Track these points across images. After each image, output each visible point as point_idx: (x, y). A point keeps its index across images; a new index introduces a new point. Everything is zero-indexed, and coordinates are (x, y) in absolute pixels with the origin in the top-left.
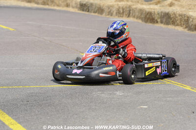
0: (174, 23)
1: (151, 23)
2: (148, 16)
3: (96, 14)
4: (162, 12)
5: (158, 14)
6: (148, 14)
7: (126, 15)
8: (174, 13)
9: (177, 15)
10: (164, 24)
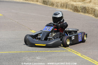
0: (88, 12)
1: (77, 12)
2: (75, 8)
3: (51, 6)
4: (82, 7)
5: (80, 7)
6: (75, 7)
7: (65, 7)
8: (88, 7)
9: (90, 9)
10: (83, 13)
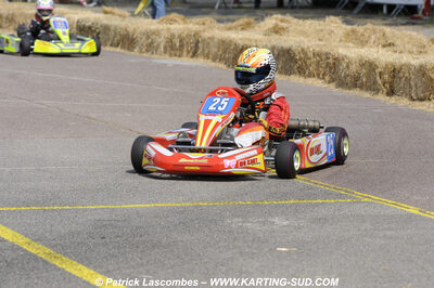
0: (302, 71)
3: (118, 49)
7: (188, 52)
8: (303, 50)
9: (310, 55)
